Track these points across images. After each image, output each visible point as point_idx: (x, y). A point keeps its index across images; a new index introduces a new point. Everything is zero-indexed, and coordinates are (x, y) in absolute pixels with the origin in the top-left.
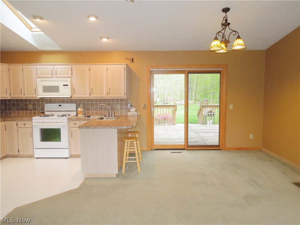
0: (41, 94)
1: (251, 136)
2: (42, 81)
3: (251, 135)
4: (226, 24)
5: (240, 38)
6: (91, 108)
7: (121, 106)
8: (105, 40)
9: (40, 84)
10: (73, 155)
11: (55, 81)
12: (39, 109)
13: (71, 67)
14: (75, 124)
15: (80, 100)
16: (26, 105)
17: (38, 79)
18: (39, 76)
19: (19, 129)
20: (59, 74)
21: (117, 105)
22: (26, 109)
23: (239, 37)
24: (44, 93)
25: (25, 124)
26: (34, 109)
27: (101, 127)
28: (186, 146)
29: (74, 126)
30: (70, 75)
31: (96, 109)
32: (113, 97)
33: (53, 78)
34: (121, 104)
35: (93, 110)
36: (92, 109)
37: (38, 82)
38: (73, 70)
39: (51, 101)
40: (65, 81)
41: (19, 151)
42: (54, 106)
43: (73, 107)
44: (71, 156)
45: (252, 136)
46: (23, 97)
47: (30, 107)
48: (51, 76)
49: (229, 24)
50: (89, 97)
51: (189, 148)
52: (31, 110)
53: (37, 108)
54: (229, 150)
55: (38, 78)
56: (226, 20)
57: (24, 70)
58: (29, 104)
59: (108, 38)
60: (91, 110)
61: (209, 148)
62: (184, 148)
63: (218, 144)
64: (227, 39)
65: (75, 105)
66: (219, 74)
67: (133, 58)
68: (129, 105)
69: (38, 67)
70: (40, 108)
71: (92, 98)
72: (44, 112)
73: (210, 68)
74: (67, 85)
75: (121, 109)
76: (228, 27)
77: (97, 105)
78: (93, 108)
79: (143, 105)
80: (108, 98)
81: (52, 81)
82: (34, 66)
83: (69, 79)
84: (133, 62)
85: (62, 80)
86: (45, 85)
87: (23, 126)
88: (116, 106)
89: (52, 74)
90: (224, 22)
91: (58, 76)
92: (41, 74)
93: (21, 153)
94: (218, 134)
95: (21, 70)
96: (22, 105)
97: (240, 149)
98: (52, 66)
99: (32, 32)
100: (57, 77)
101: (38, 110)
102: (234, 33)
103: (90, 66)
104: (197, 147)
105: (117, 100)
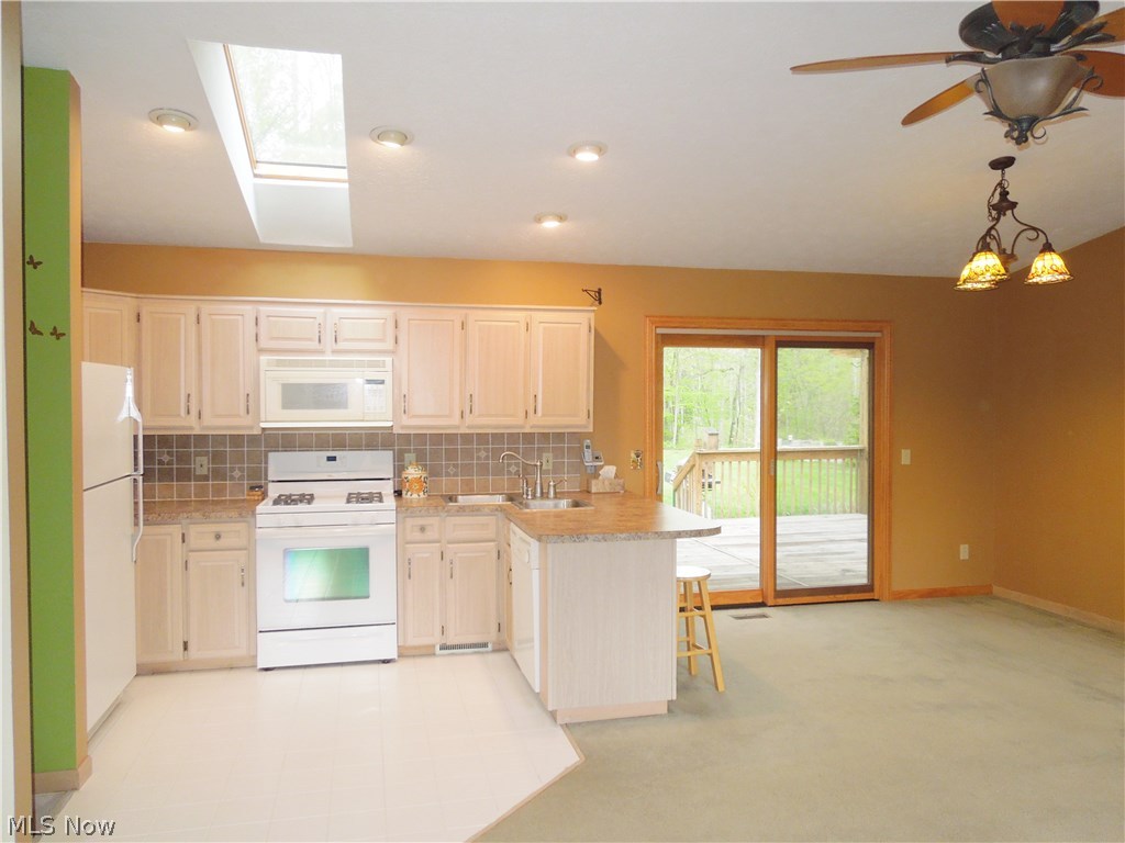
0: (275, 416)
1: (964, 552)
2: (279, 363)
3: (962, 547)
4: (1003, 205)
5: (1053, 251)
6: (447, 466)
7: (556, 457)
8: (551, 225)
9: (273, 378)
10: (415, 648)
11: (333, 364)
12: (237, 474)
13: (395, 314)
14: (422, 529)
15: (406, 438)
16: (183, 458)
17: (264, 358)
18: (263, 343)
19: (193, 557)
20: (346, 340)
21: (544, 455)
22: (185, 475)
23: (1048, 248)
24: (285, 411)
25: (218, 537)
26: (219, 474)
27: (623, 536)
28: (770, 593)
29: (417, 535)
30: (389, 345)
31: (467, 470)
32: (544, 427)
33: (321, 352)
34: (558, 452)
35: (456, 475)
36: (451, 470)
37: (263, 367)
38: (400, 325)
39: (289, 441)
40: (372, 364)
41: (190, 646)
42: (311, 462)
43: (381, 463)
44: (405, 653)
45: (967, 550)
46: (192, 426)
47: (202, 465)
48: (314, 345)
49: (1013, 205)
50: (458, 427)
51: (781, 601)
52: (206, 478)
53: (232, 470)
54: (900, 598)
55: (261, 351)
56: (1004, 194)
57: (202, 319)
58: (197, 454)
59: (561, 218)
60: (448, 475)
61: (840, 597)
62: (760, 601)
63: (864, 581)
64: (1009, 252)
65: (388, 456)
66: (867, 351)
67: (600, 289)
68: (588, 454)
69: (264, 309)
70: (242, 470)
71: (467, 431)
72: (260, 487)
73: (844, 330)
74: (382, 382)
75: (557, 469)
76: (1009, 212)
77: (468, 454)
78: (455, 466)
79: (633, 455)
80: (527, 430)
81: (321, 364)
82: (248, 308)
83: (388, 360)
84: (600, 303)
85: (360, 364)
86: (292, 381)
87: (210, 542)
88: (540, 458)
89: (320, 341)
90: (997, 198)
91: (342, 345)
92: (272, 338)
93: (194, 653)
94: (866, 544)
95: (194, 318)
96: (166, 458)
97: (931, 595)
98: (321, 310)
99: (256, 176)
100: (334, 352)
101: (232, 478)
102: (1033, 234)
103: (468, 311)
104: (803, 596)
105: (545, 436)
